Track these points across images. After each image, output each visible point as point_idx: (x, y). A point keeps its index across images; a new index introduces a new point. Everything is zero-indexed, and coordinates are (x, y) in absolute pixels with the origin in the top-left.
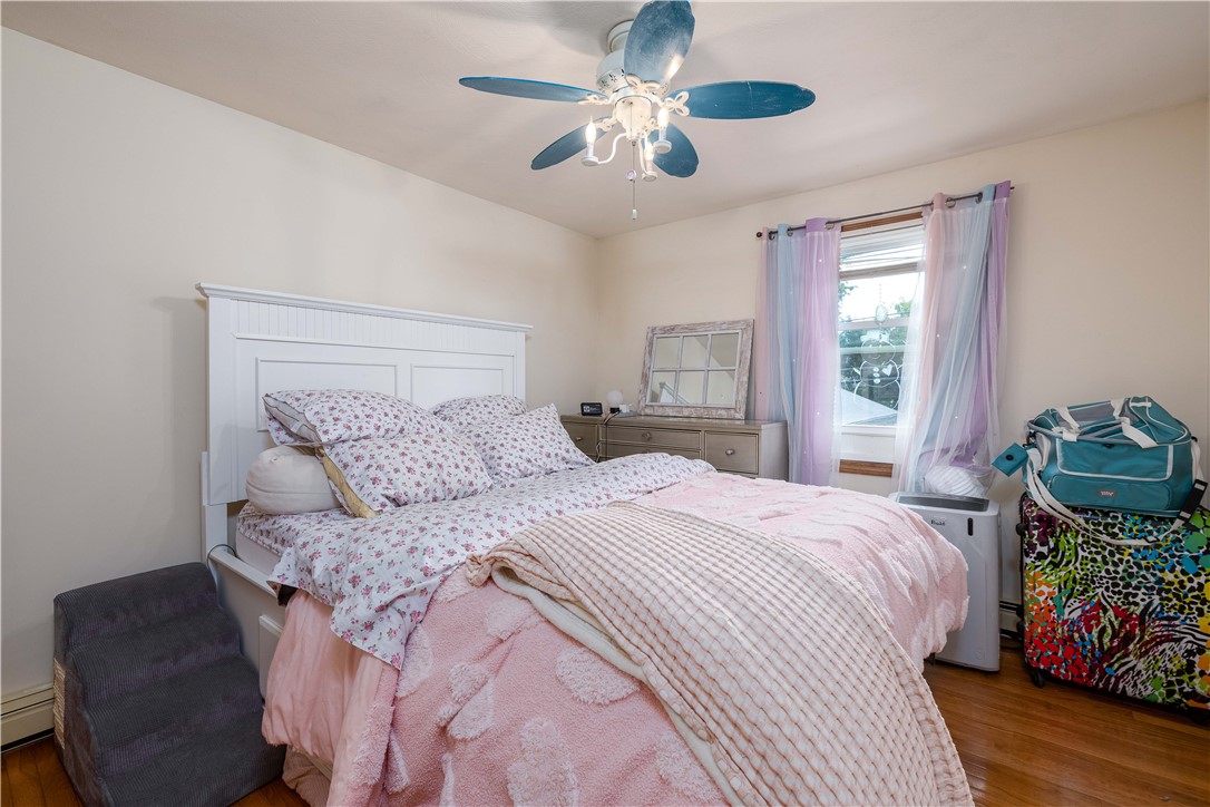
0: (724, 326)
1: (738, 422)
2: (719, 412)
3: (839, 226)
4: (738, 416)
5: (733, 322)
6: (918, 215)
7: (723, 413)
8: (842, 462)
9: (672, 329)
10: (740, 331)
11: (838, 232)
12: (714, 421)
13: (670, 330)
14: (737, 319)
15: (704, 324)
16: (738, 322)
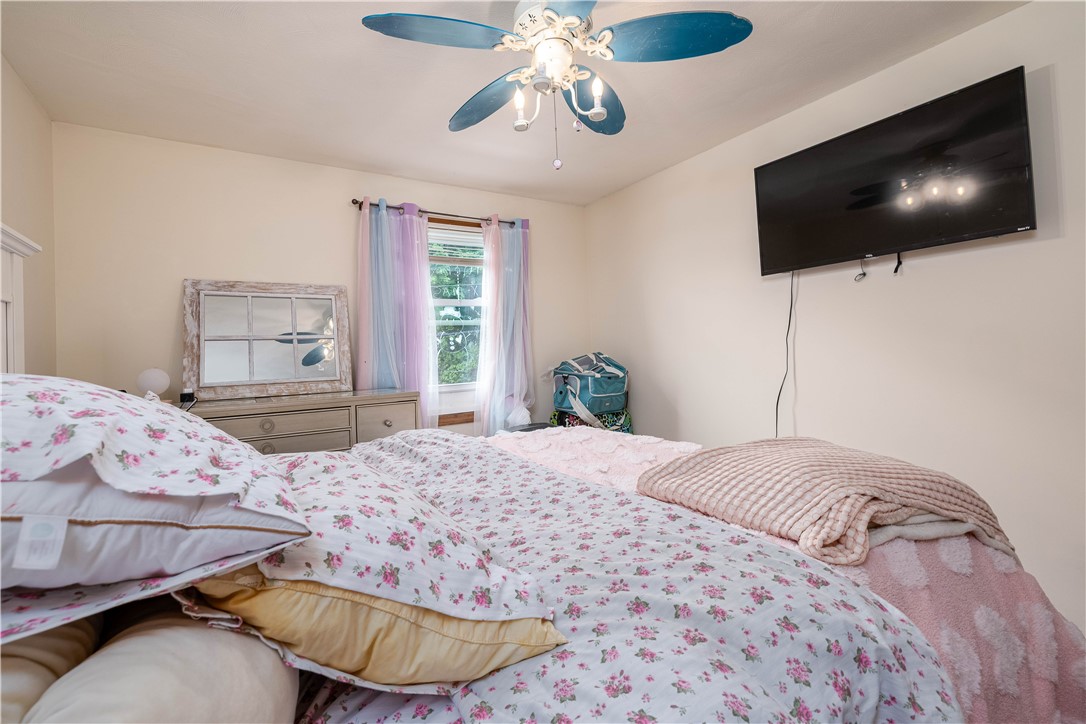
0: (310, 290)
1: (344, 395)
2: (320, 386)
3: (426, 216)
4: (344, 388)
5: (322, 287)
6: (479, 226)
7: (327, 387)
8: (441, 417)
9: (232, 286)
10: (333, 298)
11: (426, 221)
12: (315, 396)
13: (227, 288)
14: (327, 284)
15: (283, 285)
16: (328, 287)
